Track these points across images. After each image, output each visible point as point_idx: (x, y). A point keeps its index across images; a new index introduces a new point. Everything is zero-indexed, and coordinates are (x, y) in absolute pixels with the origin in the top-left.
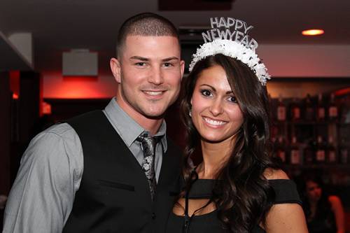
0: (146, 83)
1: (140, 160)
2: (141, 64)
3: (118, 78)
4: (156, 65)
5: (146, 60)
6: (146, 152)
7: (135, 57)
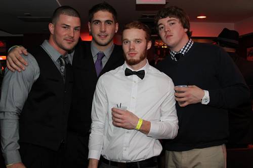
0: (67, 36)
1: (58, 67)
2: (65, 27)
3: (52, 32)
4: (72, 29)
5: (69, 26)
6: (61, 64)
7: (64, 24)
